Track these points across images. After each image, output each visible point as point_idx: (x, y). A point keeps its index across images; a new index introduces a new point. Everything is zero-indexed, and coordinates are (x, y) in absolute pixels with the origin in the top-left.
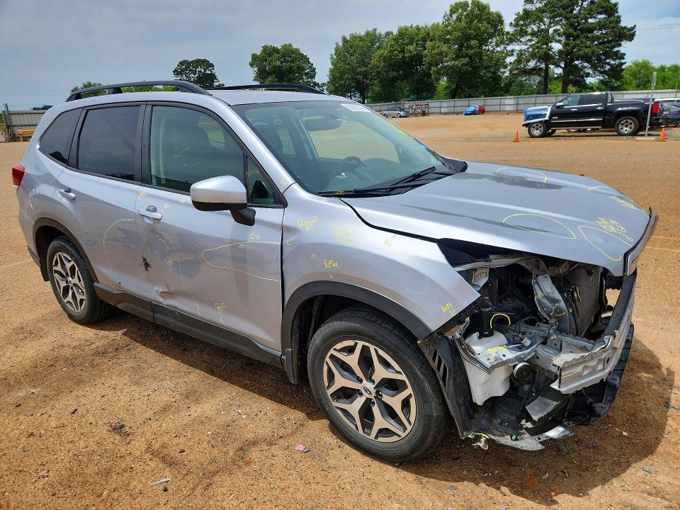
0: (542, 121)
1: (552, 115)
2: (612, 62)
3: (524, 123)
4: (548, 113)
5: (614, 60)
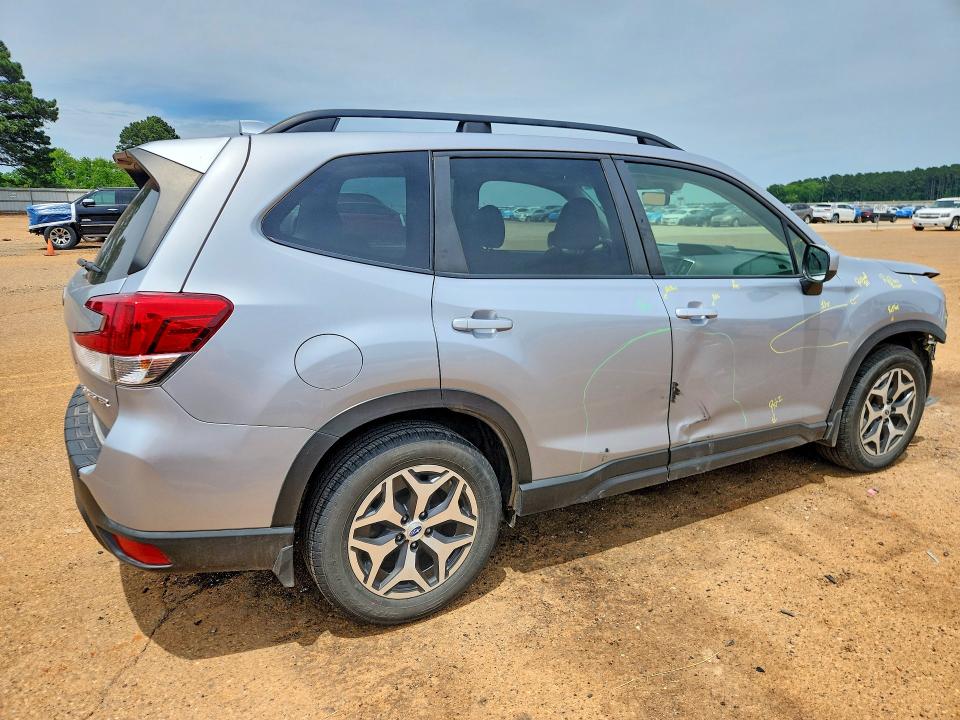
0: (66, 224)
1: (80, 216)
2: (36, 147)
3: (31, 227)
4: (73, 212)
5: (37, 143)
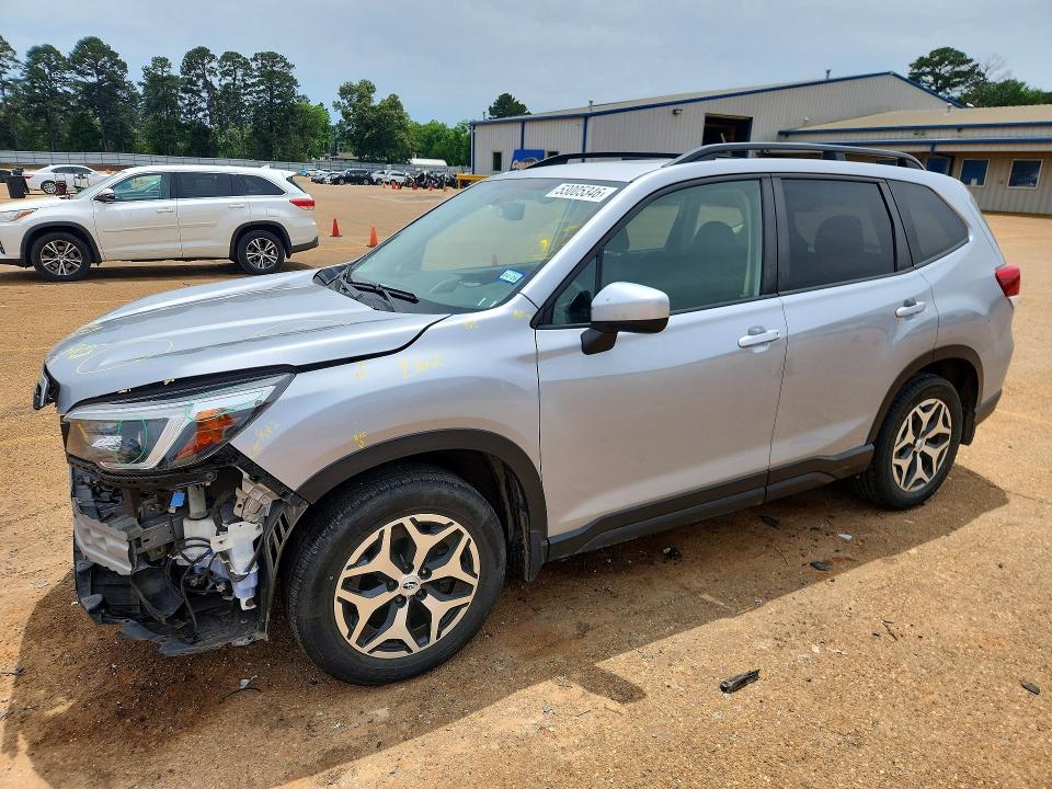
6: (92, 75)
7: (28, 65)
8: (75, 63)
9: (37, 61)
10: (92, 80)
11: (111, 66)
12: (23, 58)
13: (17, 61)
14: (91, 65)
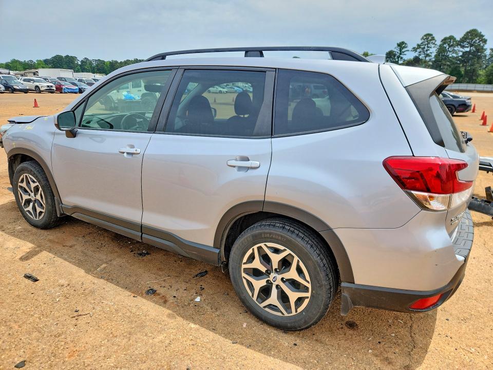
6: (468, 47)
7: (440, 46)
8: (461, 42)
9: (445, 43)
10: (468, 49)
11: (479, 42)
12: (439, 43)
13: (436, 45)
14: (469, 43)
